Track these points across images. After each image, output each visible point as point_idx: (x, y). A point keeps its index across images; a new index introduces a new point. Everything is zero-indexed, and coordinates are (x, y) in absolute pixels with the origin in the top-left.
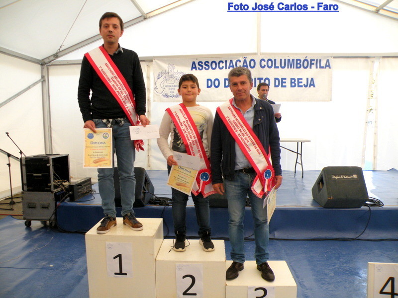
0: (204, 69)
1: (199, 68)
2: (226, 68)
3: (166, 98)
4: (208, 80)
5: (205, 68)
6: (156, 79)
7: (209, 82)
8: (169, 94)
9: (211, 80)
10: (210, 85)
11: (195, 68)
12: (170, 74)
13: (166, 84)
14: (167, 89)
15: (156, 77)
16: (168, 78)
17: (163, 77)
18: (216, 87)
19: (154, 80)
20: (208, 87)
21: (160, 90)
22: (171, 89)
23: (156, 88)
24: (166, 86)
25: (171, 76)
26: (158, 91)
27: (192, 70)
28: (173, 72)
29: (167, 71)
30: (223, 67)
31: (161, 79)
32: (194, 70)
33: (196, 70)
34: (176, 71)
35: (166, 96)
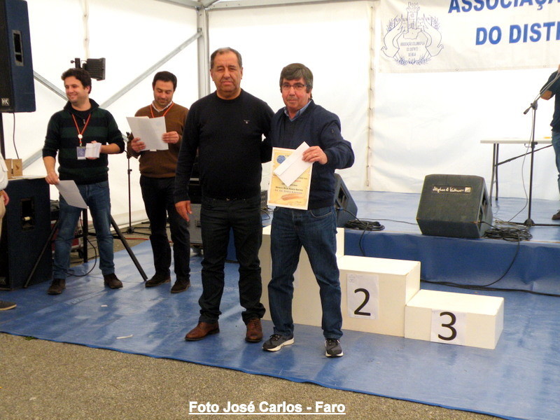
0: (473, 8)
1: (463, 8)
2: (516, 5)
3: (401, 67)
4: (479, 30)
5: (476, 8)
6: (386, 32)
7: (482, 33)
8: (407, 58)
9: (484, 30)
10: (481, 39)
11: (457, 8)
12: (410, 22)
13: (401, 40)
14: (403, 49)
15: (385, 28)
16: (406, 29)
17: (397, 27)
18: (493, 42)
19: (382, 34)
20: (478, 43)
21: (391, 51)
22: (412, 49)
23: (384, 48)
24: (402, 44)
25: (412, 26)
26: (387, 52)
27: (450, 11)
28: (415, 18)
29: (405, 17)
30: (510, 3)
31: (395, 31)
32: (454, 11)
33: (458, 11)
34: (420, 15)
35: (402, 62)
